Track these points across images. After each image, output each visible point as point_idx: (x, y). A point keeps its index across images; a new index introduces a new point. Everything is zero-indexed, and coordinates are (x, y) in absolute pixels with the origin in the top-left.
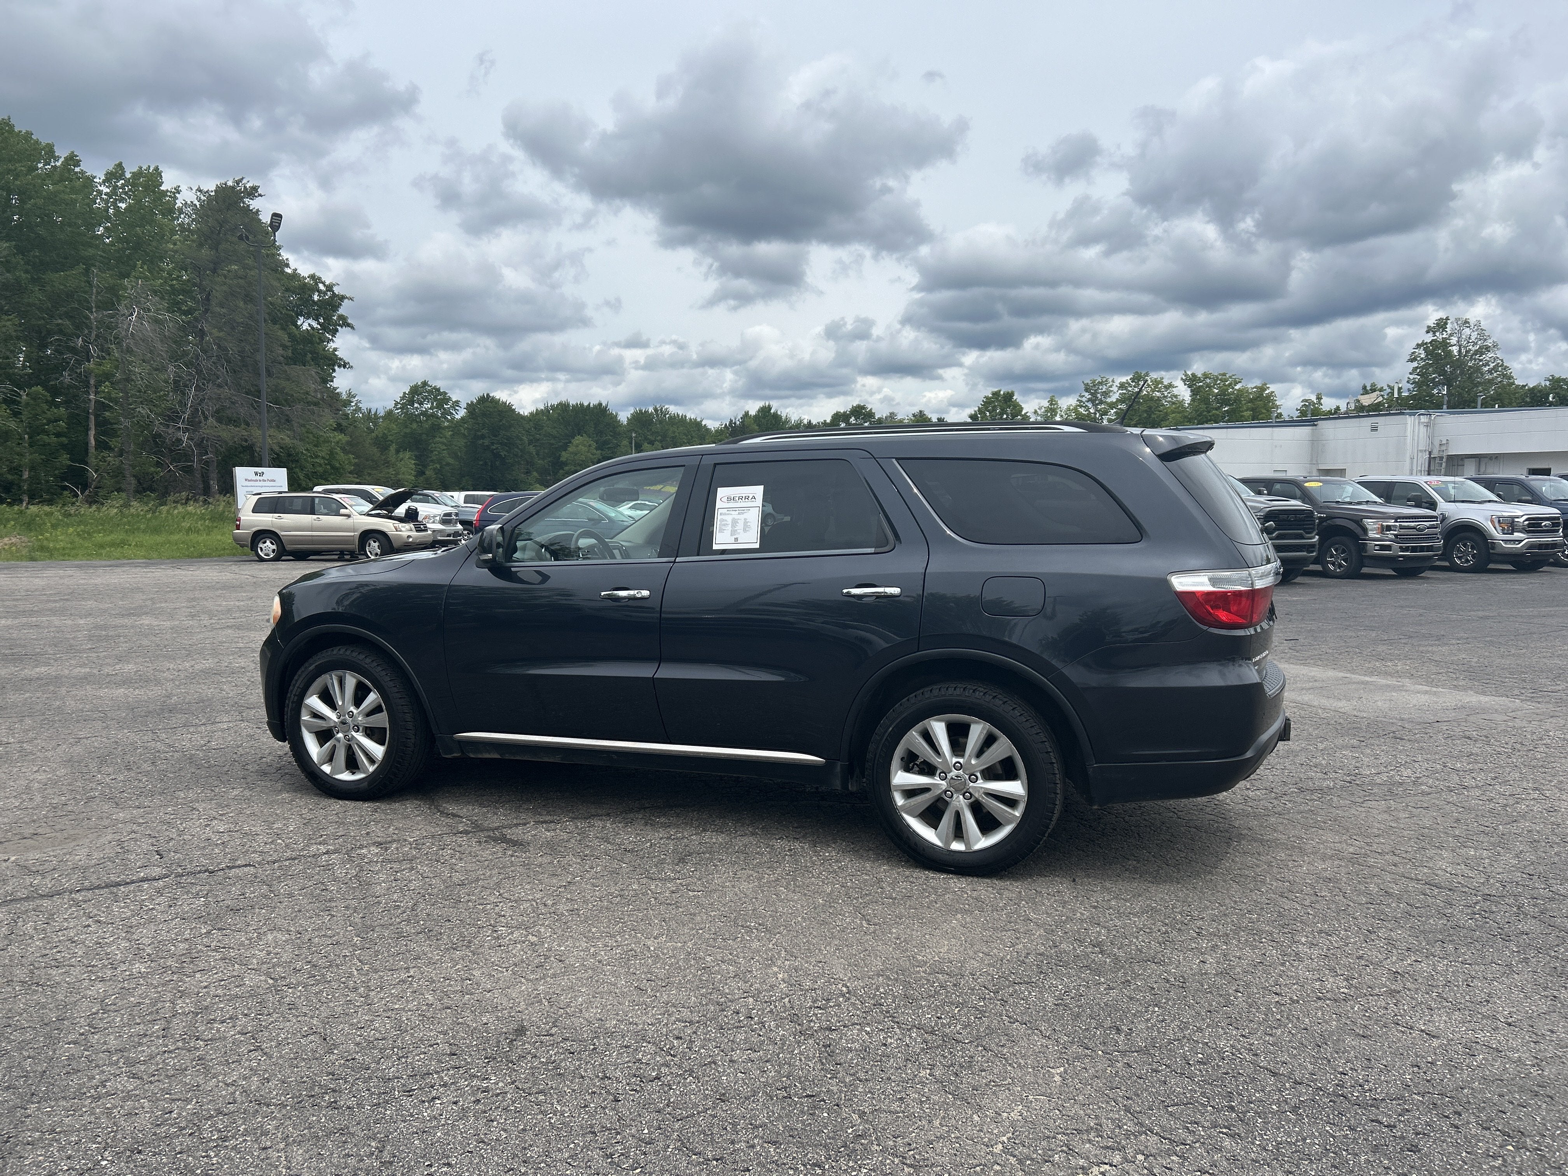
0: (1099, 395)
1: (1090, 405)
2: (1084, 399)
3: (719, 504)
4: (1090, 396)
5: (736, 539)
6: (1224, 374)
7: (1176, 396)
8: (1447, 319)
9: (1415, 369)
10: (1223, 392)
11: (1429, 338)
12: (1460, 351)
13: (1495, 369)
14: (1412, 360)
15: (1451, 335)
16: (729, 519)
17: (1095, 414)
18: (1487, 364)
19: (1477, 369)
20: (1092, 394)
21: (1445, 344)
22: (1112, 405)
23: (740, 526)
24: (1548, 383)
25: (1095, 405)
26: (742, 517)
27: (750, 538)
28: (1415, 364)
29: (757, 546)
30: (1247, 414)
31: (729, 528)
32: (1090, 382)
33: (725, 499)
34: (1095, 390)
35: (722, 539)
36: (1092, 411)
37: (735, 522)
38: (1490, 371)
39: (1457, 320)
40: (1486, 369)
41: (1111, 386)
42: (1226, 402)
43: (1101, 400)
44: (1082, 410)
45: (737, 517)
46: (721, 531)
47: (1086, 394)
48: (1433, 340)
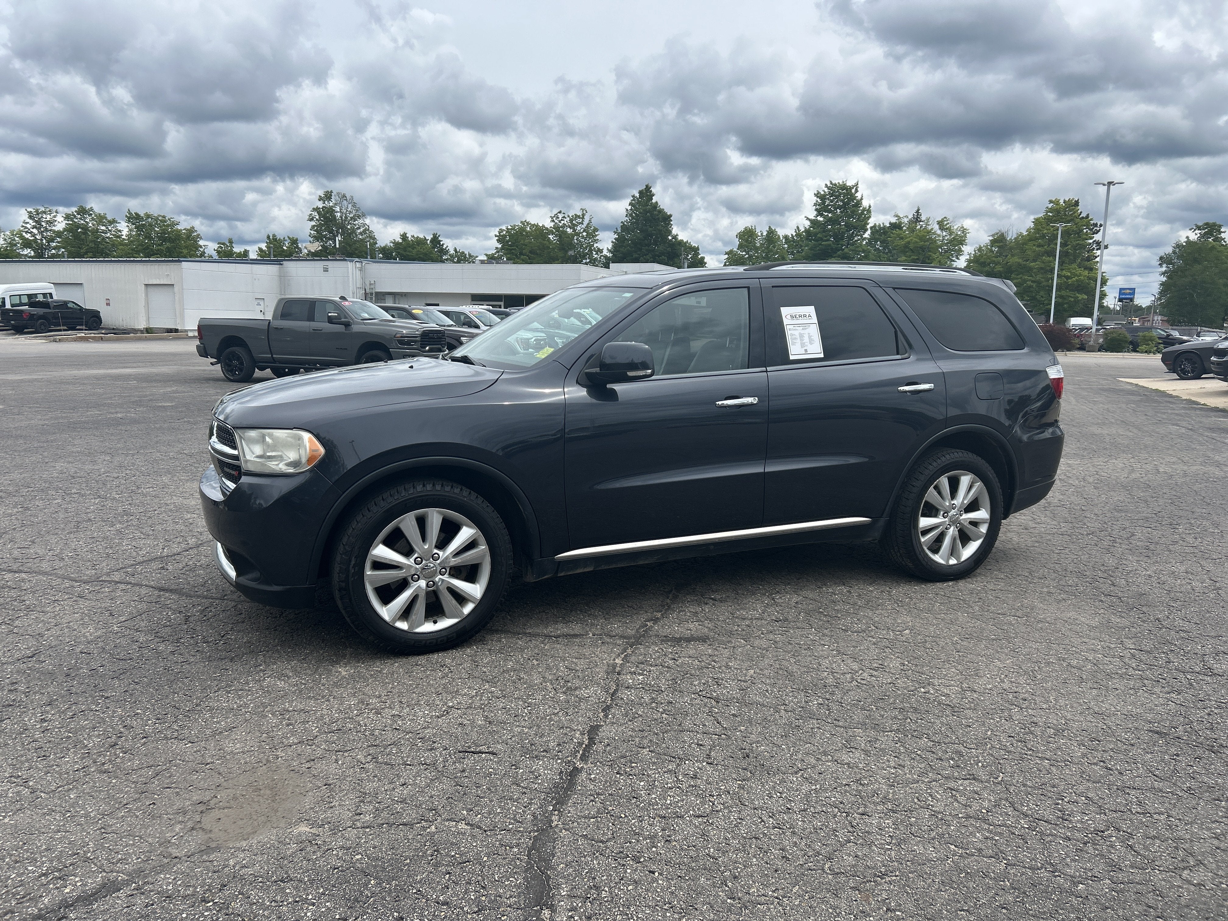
0: (43, 224)
1: (35, 231)
2: (28, 226)
3: (786, 321)
4: (34, 224)
5: (806, 350)
6: (164, 217)
7: (120, 231)
8: (331, 192)
9: (313, 226)
10: (164, 232)
11: (320, 205)
12: (341, 217)
13: (364, 231)
14: (311, 220)
15: (336, 204)
16: (797, 333)
17: (42, 240)
18: (359, 228)
19: (353, 231)
20: (36, 222)
21: (331, 210)
22: (59, 234)
23: (806, 339)
24: (392, 245)
25: (41, 233)
26: (806, 332)
27: (816, 350)
28: (313, 223)
29: (822, 356)
30: (185, 251)
31: (798, 341)
32: (33, 211)
33: (789, 317)
34: (39, 219)
35: (795, 351)
36: (38, 237)
37: (801, 336)
38: (361, 234)
39: (338, 194)
40: (359, 231)
41: (55, 216)
42: (165, 240)
43: (46, 228)
44: (28, 236)
45: (802, 332)
46: (794, 344)
47: (31, 221)
48: (323, 207)
